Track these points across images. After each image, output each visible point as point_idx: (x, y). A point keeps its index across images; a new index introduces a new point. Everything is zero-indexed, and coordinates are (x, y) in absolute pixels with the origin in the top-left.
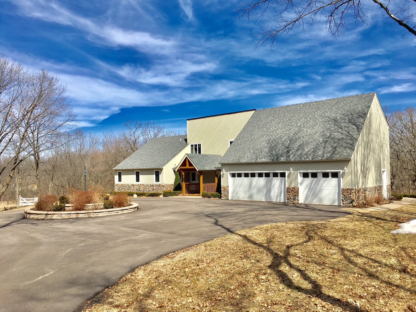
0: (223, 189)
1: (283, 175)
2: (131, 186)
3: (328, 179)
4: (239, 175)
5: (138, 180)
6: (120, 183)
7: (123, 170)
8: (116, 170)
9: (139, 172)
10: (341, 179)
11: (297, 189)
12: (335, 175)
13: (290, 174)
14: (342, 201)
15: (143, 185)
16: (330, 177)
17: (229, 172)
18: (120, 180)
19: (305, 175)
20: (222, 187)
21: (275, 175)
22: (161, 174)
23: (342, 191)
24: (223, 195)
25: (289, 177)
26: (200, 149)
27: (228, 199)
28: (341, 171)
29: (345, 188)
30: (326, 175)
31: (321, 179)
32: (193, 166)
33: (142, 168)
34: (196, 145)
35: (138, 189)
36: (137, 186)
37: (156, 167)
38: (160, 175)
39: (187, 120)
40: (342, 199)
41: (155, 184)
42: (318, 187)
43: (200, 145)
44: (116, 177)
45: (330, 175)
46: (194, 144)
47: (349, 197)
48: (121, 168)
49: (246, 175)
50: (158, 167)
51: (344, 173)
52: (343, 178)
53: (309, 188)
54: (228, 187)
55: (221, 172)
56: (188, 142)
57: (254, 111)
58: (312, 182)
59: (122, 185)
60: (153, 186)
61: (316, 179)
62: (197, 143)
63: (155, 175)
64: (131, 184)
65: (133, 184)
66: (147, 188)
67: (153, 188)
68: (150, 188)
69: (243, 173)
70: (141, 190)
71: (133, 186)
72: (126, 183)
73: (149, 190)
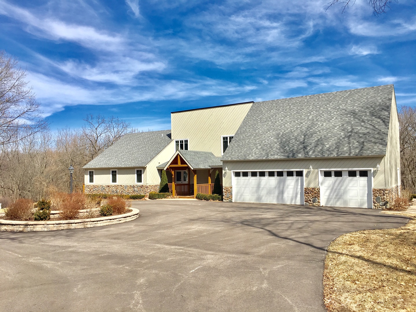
0: (225, 190)
1: (300, 174)
2: (106, 187)
3: (355, 178)
4: (245, 174)
5: (114, 180)
6: (91, 184)
7: (96, 169)
8: (86, 169)
9: (116, 171)
10: (372, 178)
11: (317, 190)
12: (364, 174)
13: (309, 173)
14: (374, 203)
15: (121, 186)
16: (358, 176)
17: (232, 171)
18: (91, 180)
19: (327, 174)
20: (224, 187)
21: (290, 174)
22: (143, 173)
23: (373, 192)
24: (225, 197)
25: (307, 176)
26: (186, 145)
27: (232, 202)
28: (373, 170)
29: (376, 188)
30: (352, 174)
31: (346, 178)
32: (187, 164)
33: (120, 166)
34: (182, 142)
35: (114, 190)
36: (113, 188)
37: (137, 165)
38: (142, 175)
39: (171, 113)
40: (373, 201)
41: (136, 185)
42: (343, 188)
43: (187, 141)
44: (87, 177)
45: (358, 173)
46: (179, 139)
47: (381, 198)
48: (93, 167)
49: (254, 174)
50: (141, 165)
51: (375, 172)
52: (374, 177)
53: (332, 189)
54: (231, 188)
55: (223, 171)
56: (172, 138)
57: (251, 104)
58: (335, 182)
59: (95, 187)
60: (134, 187)
61: (340, 178)
62: (184, 140)
63: (136, 175)
64: (105, 185)
65: (109, 185)
66: (126, 189)
67: (133, 189)
68: (130, 190)
69: (250, 171)
70: (119, 192)
71: (108, 187)
72: (100, 185)
73: (129, 191)
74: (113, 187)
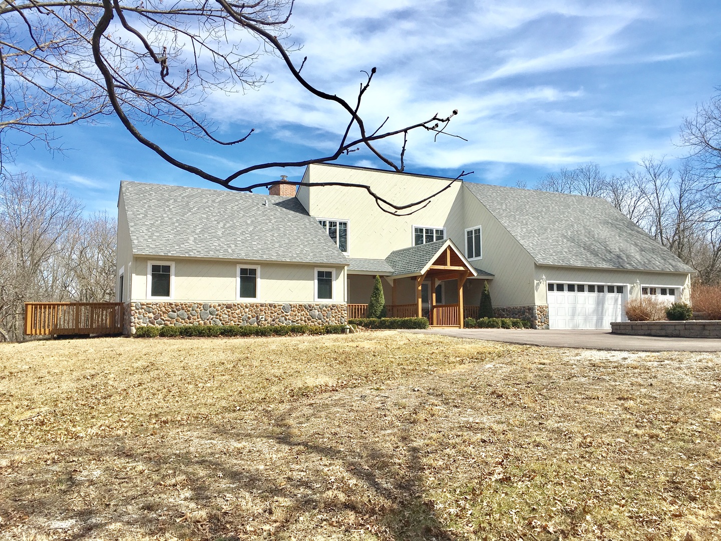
0: (538, 310)
1: (620, 290)
2: (219, 308)
4: (560, 288)
6: (161, 299)
8: (139, 259)
9: (253, 271)
13: (632, 288)
15: (270, 305)
16: (668, 295)
17: (547, 281)
18: (161, 286)
21: (611, 289)
22: (337, 278)
24: (539, 322)
25: (631, 292)
26: (343, 232)
27: (548, 329)
28: (682, 287)
30: (664, 292)
31: (659, 296)
32: (464, 266)
34: (333, 224)
35: (250, 316)
36: (247, 310)
38: (334, 282)
39: (311, 162)
41: (317, 303)
43: (345, 224)
44: (145, 281)
45: (668, 291)
46: (328, 218)
49: (571, 288)
50: (338, 262)
51: (683, 290)
52: (682, 295)
54: (547, 307)
56: (311, 214)
59: (176, 308)
60: (310, 308)
62: (338, 221)
63: (317, 281)
64: (217, 304)
65: (229, 302)
66: (289, 314)
67: (308, 313)
68: (300, 314)
69: (566, 284)
70: (266, 320)
71: (227, 308)
72: (195, 302)
73: (297, 318)
74: (247, 307)
